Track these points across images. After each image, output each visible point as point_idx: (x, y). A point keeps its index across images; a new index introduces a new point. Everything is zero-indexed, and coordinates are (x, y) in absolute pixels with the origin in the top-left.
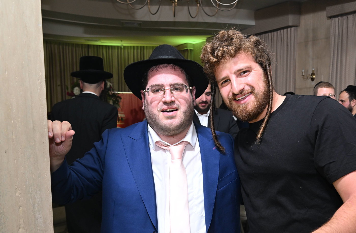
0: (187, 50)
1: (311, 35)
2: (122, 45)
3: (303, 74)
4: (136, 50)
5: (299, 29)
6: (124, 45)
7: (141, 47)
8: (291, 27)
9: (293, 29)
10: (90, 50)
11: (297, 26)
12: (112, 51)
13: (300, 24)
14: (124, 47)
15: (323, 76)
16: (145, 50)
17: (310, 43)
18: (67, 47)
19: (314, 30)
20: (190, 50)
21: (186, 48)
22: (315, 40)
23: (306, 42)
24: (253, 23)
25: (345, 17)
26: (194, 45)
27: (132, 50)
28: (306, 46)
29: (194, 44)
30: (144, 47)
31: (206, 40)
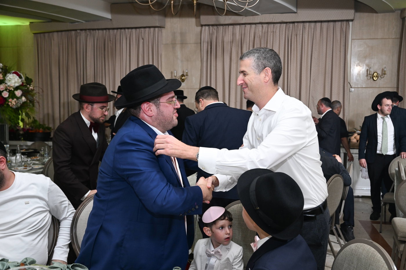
1: (179, 38)
3: (175, 75)
5: (163, 30)
8: (154, 27)
9: (157, 29)
11: (163, 27)
13: (165, 25)
15: (194, 78)
17: (178, 47)
19: (182, 34)
22: (183, 43)
23: (174, 44)
24: (109, 16)
25: (215, 27)
28: (174, 47)
31: (30, 24)
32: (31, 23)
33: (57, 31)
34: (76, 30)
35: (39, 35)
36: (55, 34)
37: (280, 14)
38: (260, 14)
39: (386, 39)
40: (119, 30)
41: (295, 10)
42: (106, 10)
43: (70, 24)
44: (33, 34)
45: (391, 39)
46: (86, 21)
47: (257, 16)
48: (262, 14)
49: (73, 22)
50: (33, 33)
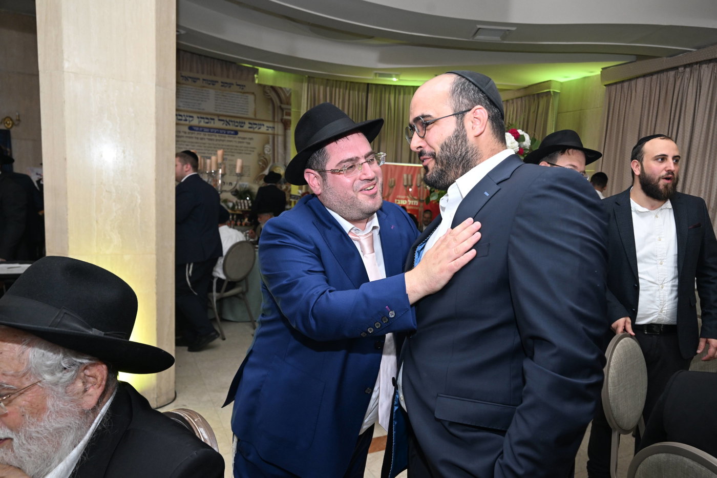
0: (549, 92)
10: (370, 95)
12: (403, 98)
18: (337, 90)
21: (547, 90)
29: (562, 83)
31: (601, 72)
32: (603, 69)
33: (644, 76)
34: (676, 68)
35: (614, 87)
36: (640, 81)
43: (669, 58)
44: (605, 87)
46: (699, 48)
49: (674, 54)
50: (605, 85)
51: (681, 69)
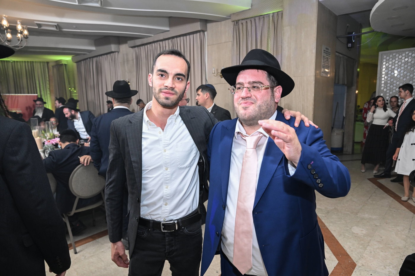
0: (62, 64)
1: (125, 58)
2: (12, 60)
4: (27, 64)
5: (119, 54)
6: (13, 60)
7: (31, 62)
8: (115, 52)
9: (117, 53)
13: (120, 50)
14: (14, 61)
16: (34, 64)
17: (126, 63)
19: (127, 55)
20: (65, 65)
21: (61, 63)
22: (127, 61)
23: (124, 62)
24: (94, 48)
25: (139, 48)
26: (67, 61)
27: (24, 64)
28: (124, 64)
30: (33, 62)
32: (73, 57)
33: (83, 60)
35: (76, 63)
36: (82, 62)
37: (162, 34)
38: (152, 35)
39: (227, 42)
40: (103, 56)
41: (168, 29)
42: (91, 45)
45: (231, 42)
46: (89, 52)
47: (151, 37)
48: (154, 35)
49: (84, 54)
51: (89, 59)
